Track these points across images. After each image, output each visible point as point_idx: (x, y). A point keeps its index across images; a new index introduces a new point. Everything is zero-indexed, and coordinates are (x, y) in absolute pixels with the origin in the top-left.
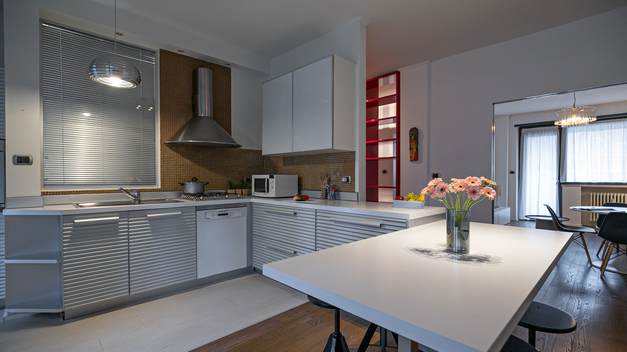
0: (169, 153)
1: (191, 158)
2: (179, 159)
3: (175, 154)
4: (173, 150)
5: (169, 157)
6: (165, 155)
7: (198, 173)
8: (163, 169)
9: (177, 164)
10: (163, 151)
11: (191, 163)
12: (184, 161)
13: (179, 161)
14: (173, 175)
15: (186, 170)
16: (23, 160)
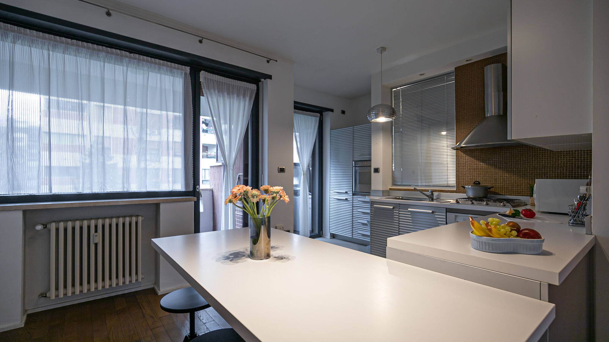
0: (464, 158)
1: (486, 161)
2: (473, 163)
3: (469, 158)
4: (467, 155)
5: (464, 162)
6: (460, 160)
7: (494, 177)
8: (458, 173)
9: (471, 168)
10: (458, 157)
11: (486, 166)
12: (478, 165)
13: (473, 165)
14: (467, 178)
15: (480, 173)
16: (377, 170)
